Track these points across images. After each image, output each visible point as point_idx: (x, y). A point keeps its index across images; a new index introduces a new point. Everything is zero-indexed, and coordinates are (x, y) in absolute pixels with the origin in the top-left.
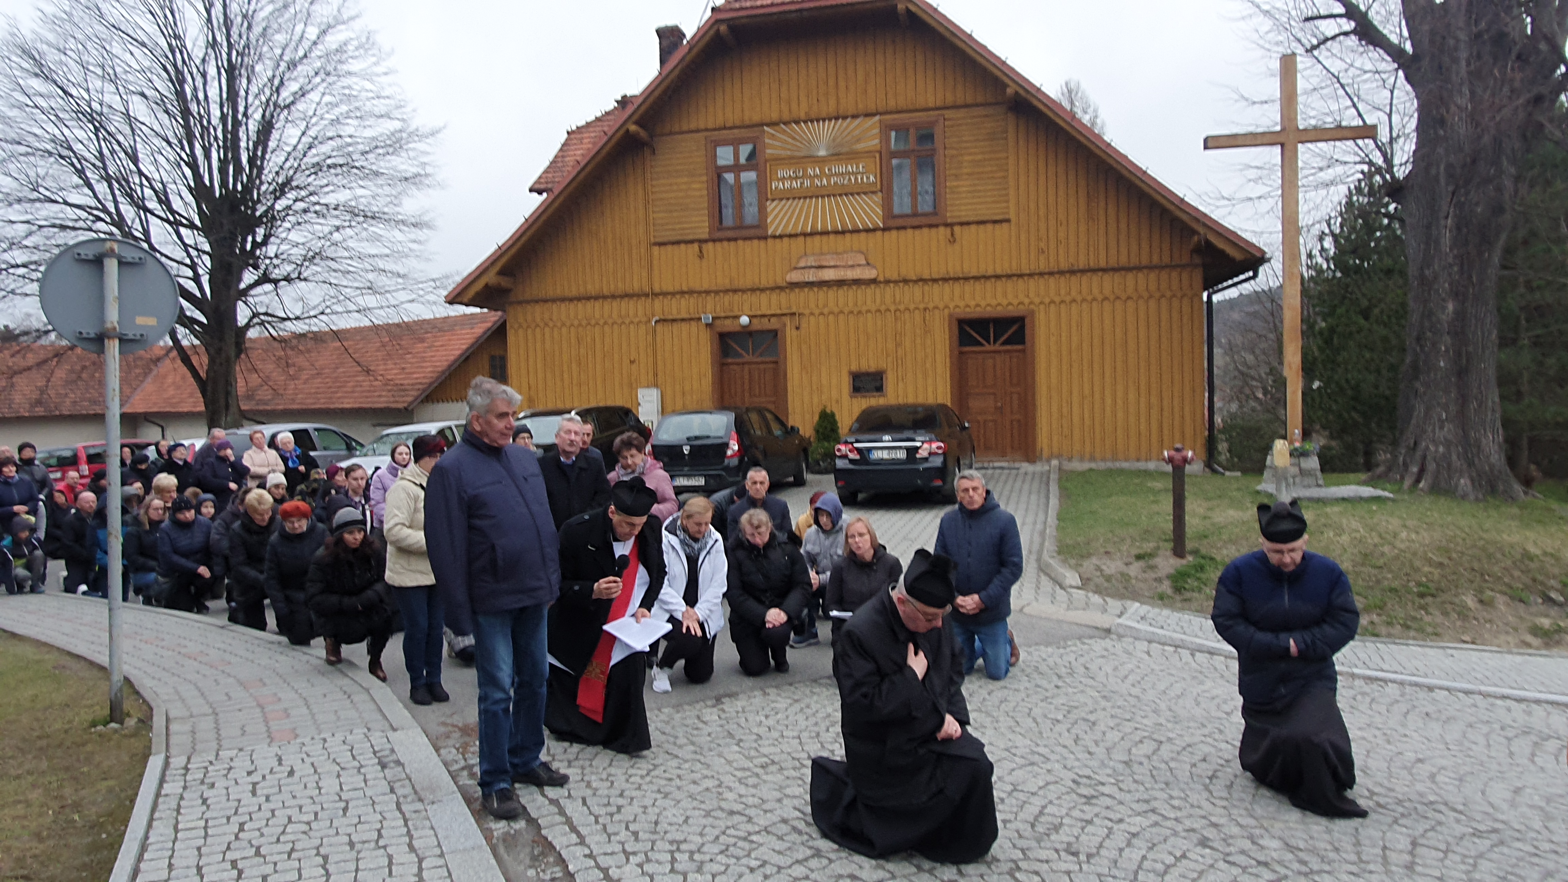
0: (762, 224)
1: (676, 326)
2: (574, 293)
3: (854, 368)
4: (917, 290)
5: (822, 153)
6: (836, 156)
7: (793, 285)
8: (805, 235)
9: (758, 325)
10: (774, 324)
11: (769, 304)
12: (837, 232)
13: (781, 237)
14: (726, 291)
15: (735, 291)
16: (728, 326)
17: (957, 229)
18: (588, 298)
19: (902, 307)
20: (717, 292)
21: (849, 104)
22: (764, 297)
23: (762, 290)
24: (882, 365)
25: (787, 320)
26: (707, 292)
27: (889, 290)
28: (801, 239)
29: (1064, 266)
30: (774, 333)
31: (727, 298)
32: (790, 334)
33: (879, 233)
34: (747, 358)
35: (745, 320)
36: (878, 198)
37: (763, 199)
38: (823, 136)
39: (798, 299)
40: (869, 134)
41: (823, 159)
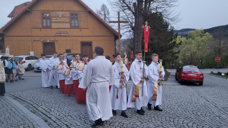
0: (51, 26)
1: (37, 42)
2: (17, 35)
3: (66, 49)
4: (76, 38)
5: (60, 16)
6: (63, 17)
7: (56, 36)
8: (58, 29)
9: (50, 42)
11: (52, 39)
12: (63, 28)
13: (54, 29)
14: (45, 36)
15: (47, 36)
16: (45, 42)
17: (81, 29)
18: (20, 36)
19: (73, 40)
20: (43, 36)
21: (65, 9)
22: (51, 38)
23: (51, 37)
24: (70, 48)
25: (55, 41)
26: (42, 36)
27: (71, 37)
28: (57, 29)
29: (96, 35)
30: (53, 43)
31: (45, 38)
32: (56, 43)
33: (70, 29)
34: (49, 47)
35: (48, 41)
36: (69, 24)
37: (51, 23)
38: (60, 14)
39: (57, 38)
40: (68, 14)
41: (60, 17)
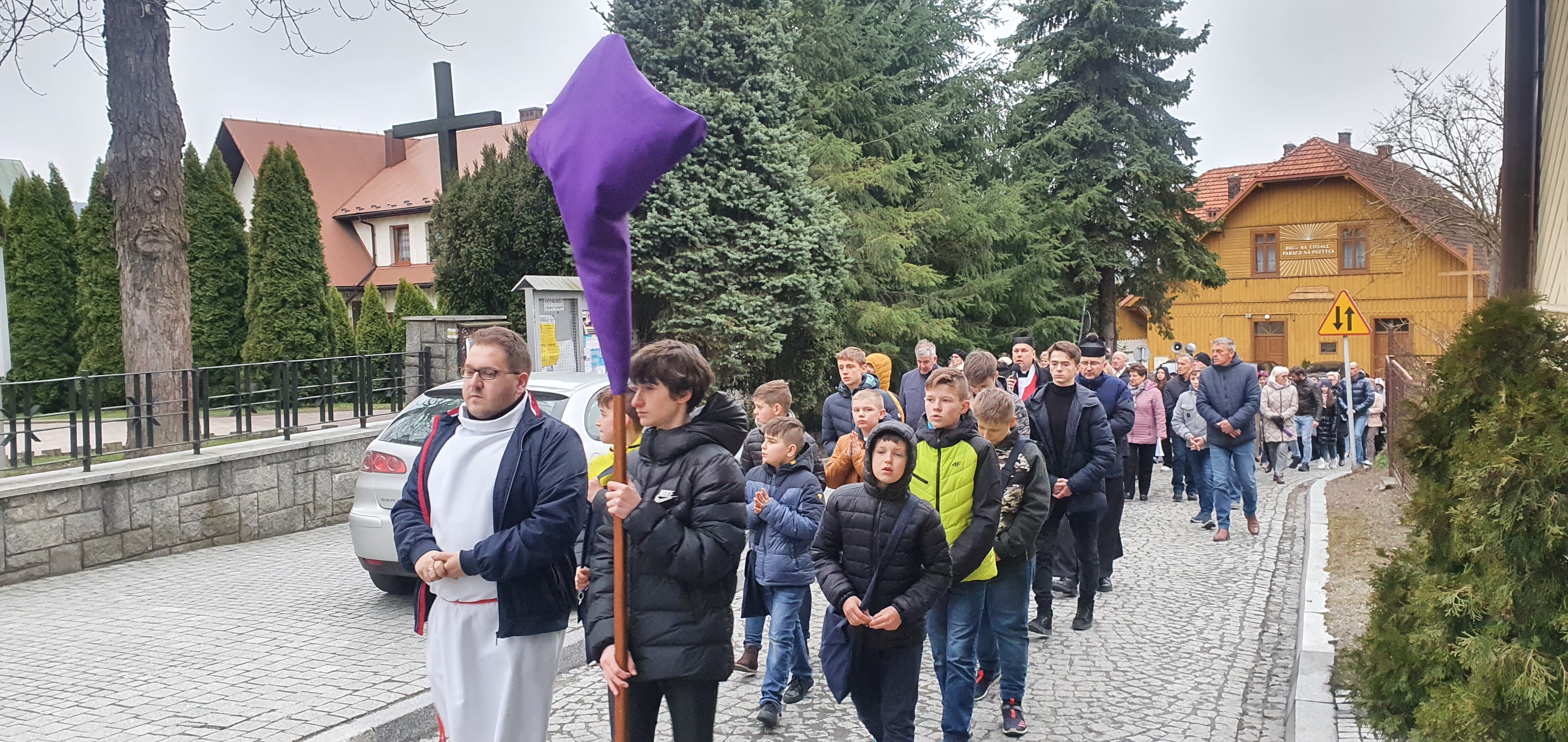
0: (1277, 272)
1: (1233, 318)
3: (1322, 340)
5: (1308, 239)
6: (1315, 241)
7: (1292, 301)
8: (1299, 277)
9: (1274, 319)
10: (1282, 318)
11: (1279, 309)
12: (1316, 276)
13: (1286, 278)
14: (1258, 303)
15: (1262, 303)
16: (1258, 319)
17: (1375, 276)
20: (1253, 304)
21: (1322, 216)
22: (1278, 305)
23: (1277, 303)
25: (1289, 317)
26: (1249, 304)
28: (1297, 279)
30: (1283, 323)
31: (1259, 306)
32: (1290, 324)
33: (1336, 277)
34: (1269, 334)
35: (1267, 317)
36: (1336, 261)
37: (1278, 259)
38: (1308, 232)
39: (1294, 308)
40: (1332, 231)
41: (1309, 242)
